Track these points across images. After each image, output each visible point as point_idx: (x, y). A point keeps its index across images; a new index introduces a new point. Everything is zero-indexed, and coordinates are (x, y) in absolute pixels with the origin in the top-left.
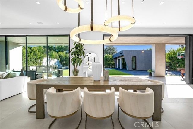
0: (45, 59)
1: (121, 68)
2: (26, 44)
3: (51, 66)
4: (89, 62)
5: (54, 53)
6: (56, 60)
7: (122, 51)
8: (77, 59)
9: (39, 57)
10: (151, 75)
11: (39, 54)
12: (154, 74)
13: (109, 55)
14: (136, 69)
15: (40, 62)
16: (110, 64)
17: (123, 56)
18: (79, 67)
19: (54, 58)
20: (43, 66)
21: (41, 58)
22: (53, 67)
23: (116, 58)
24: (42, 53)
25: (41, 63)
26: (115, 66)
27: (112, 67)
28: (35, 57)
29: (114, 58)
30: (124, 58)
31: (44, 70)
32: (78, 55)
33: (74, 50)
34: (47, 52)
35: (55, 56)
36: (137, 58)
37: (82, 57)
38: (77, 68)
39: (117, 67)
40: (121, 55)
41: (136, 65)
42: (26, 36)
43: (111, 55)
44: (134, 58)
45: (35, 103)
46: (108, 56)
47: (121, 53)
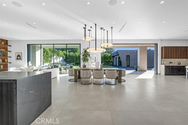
1: (117, 65)
4: (91, 60)
5: (61, 52)
6: (61, 58)
7: (118, 51)
8: (85, 59)
10: (137, 70)
11: (50, 53)
12: (139, 69)
13: (107, 53)
14: (129, 66)
15: (51, 60)
16: (109, 61)
17: (119, 55)
21: (51, 56)
23: (114, 57)
26: (113, 63)
27: (111, 65)
28: (47, 56)
29: (112, 57)
30: (119, 57)
35: (61, 55)
36: (130, 57)
37: (88, 57)
38: (85, 64)
39: (115, 65)
40: (117, 54)
41: (129, 63)
43: (109, 54)
44: (128, 57)
46: (106, 55)
47: (117, 53)
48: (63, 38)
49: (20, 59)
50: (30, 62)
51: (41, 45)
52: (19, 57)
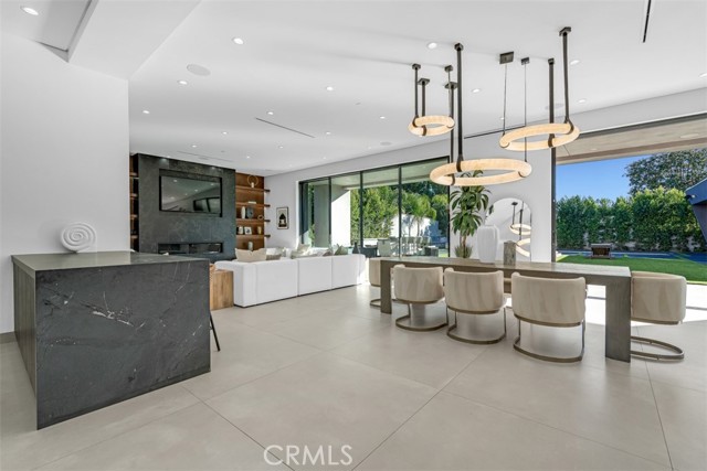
0: (396, 221)
2: (362, 184)
3: (411, 240)
5: (421, 201)
6: (427, 222)
8: (466, 218)
9: (383, 213)
11: (382, 204)
13: (662, 188)
15: (386, 227)
16: (672, 233)
18: (470, 241)
19: (421, 215)
20: (393, 239)
21: (389, 215)
22: (418, 242)
24: (390, 202)
25: (387, 231)
26: (703, 244)
27: (687, 250)
28: (373, 215)
29: (696, 205)
31: (394, 250)
32: (470, 207)
33: (459, 195)
34: (400, 197)
35: (422, 209)
37: (481, 213)
38: (467, 242)
42: (361, 172)
43: (674, 190)
45: (379, 297)
46: (655, 197)
48: (383, 144)
49: (285, 225)
50: (307, 234)
51: (330, 178)
52: (283, 220)
